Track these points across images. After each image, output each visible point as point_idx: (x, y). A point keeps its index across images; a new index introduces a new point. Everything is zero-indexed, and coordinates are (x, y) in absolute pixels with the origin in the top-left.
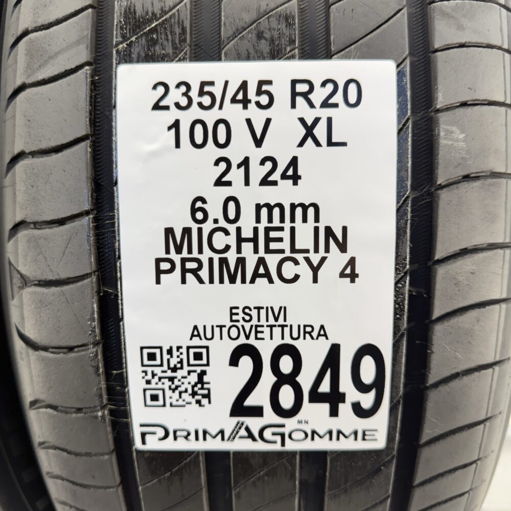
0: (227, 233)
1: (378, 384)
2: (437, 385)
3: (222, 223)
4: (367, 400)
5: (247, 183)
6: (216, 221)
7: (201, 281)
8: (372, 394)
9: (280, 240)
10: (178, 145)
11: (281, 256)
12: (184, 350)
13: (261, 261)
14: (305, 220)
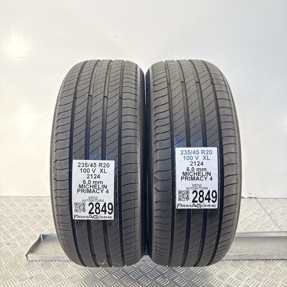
0: (192, 173)
1: (216, 197)
2: (225, 197)
3: (192, 171)
4: (214, 200)
5: (195, 165)
6: (191, 171)
7: (188, 180)
8: (215, 199)
9: (200, 174)
10: (185, 160)
11: (201, 176)
12: (185, 191)
13: (198, 177)
14: (204, 171)
